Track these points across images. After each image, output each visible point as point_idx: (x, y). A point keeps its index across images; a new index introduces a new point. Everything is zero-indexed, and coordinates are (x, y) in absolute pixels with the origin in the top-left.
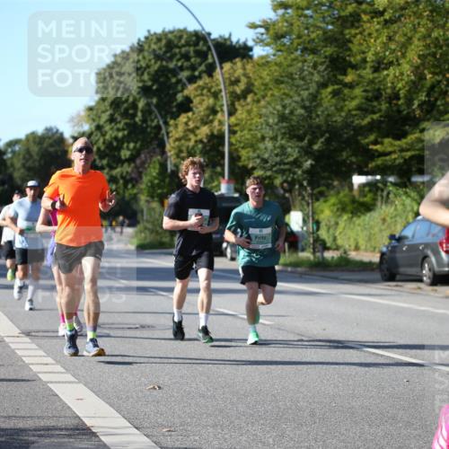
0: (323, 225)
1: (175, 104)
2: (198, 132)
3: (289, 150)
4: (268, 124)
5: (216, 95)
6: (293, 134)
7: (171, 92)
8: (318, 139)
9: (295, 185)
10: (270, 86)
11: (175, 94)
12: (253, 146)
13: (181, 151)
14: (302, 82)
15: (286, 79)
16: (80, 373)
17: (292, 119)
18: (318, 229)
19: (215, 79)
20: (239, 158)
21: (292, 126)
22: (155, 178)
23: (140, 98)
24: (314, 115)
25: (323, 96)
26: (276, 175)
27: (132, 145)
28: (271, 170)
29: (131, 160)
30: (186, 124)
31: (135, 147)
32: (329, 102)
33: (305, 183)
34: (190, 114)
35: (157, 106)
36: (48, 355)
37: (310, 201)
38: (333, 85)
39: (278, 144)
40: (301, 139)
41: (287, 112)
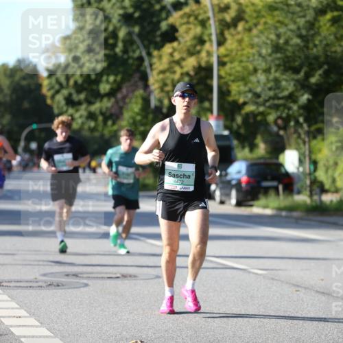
0: (321, 165)
1: (158, 33)
2: (184, 63)
3: (284, 83)
4: (260, 55)
5: (203, 23)
6: (288, 66)
7: (155, 20)
8: (316, 71)
9: (290, 121)
10: (263, 13)
11: (159, 22)
12: (243, 79)
13: (165, 85)
14: (298, 9)
15: (281, 5)
16: (56, 326)
17: (286, 50)
18: (315, 169)
19: (202, 6)
20: (229, 92)
21: (287, 57)
22: (138, 114)
23: (121, 27)
24: (311, 45)
25: (322, 23)
26: (269, 111)
27: (112, 78)
28: (264, 104)
29: (111, 94)
30: (171, 55)
31: (115, 81)
32: (328, 30)
33: (301, 120)
34: (175, 44)
35: (140, 35)
36: (21, 307)
37: (307, 139)
38: (332, 11)
39: (271, 77)
40: (296, 71)
41: (281, 41)
